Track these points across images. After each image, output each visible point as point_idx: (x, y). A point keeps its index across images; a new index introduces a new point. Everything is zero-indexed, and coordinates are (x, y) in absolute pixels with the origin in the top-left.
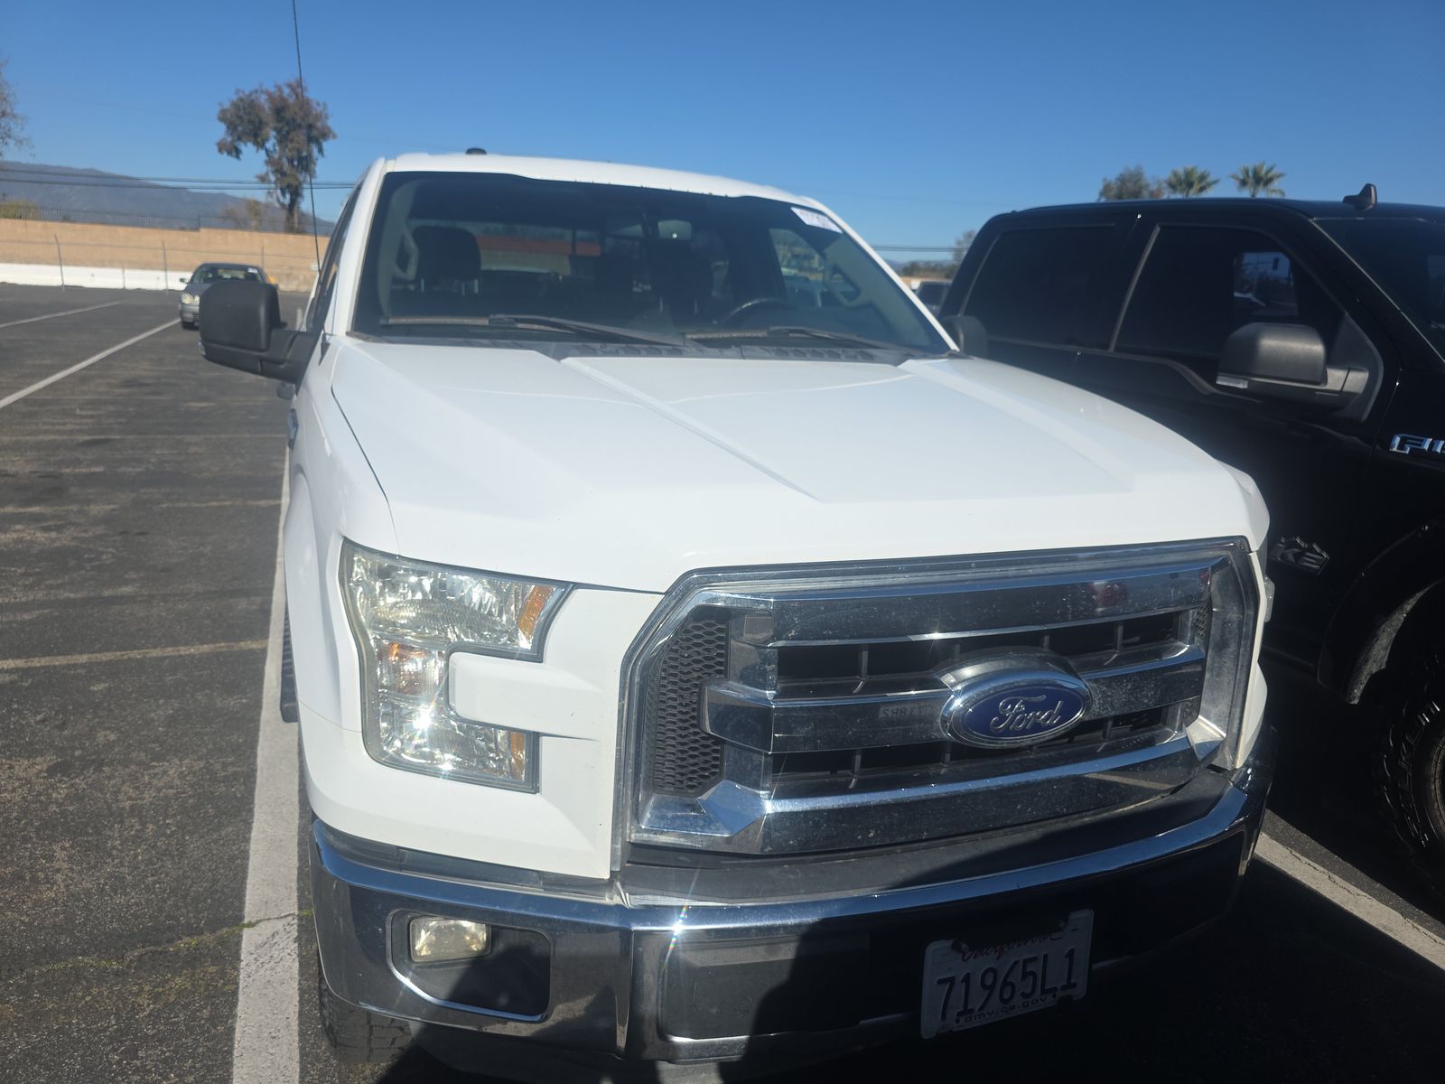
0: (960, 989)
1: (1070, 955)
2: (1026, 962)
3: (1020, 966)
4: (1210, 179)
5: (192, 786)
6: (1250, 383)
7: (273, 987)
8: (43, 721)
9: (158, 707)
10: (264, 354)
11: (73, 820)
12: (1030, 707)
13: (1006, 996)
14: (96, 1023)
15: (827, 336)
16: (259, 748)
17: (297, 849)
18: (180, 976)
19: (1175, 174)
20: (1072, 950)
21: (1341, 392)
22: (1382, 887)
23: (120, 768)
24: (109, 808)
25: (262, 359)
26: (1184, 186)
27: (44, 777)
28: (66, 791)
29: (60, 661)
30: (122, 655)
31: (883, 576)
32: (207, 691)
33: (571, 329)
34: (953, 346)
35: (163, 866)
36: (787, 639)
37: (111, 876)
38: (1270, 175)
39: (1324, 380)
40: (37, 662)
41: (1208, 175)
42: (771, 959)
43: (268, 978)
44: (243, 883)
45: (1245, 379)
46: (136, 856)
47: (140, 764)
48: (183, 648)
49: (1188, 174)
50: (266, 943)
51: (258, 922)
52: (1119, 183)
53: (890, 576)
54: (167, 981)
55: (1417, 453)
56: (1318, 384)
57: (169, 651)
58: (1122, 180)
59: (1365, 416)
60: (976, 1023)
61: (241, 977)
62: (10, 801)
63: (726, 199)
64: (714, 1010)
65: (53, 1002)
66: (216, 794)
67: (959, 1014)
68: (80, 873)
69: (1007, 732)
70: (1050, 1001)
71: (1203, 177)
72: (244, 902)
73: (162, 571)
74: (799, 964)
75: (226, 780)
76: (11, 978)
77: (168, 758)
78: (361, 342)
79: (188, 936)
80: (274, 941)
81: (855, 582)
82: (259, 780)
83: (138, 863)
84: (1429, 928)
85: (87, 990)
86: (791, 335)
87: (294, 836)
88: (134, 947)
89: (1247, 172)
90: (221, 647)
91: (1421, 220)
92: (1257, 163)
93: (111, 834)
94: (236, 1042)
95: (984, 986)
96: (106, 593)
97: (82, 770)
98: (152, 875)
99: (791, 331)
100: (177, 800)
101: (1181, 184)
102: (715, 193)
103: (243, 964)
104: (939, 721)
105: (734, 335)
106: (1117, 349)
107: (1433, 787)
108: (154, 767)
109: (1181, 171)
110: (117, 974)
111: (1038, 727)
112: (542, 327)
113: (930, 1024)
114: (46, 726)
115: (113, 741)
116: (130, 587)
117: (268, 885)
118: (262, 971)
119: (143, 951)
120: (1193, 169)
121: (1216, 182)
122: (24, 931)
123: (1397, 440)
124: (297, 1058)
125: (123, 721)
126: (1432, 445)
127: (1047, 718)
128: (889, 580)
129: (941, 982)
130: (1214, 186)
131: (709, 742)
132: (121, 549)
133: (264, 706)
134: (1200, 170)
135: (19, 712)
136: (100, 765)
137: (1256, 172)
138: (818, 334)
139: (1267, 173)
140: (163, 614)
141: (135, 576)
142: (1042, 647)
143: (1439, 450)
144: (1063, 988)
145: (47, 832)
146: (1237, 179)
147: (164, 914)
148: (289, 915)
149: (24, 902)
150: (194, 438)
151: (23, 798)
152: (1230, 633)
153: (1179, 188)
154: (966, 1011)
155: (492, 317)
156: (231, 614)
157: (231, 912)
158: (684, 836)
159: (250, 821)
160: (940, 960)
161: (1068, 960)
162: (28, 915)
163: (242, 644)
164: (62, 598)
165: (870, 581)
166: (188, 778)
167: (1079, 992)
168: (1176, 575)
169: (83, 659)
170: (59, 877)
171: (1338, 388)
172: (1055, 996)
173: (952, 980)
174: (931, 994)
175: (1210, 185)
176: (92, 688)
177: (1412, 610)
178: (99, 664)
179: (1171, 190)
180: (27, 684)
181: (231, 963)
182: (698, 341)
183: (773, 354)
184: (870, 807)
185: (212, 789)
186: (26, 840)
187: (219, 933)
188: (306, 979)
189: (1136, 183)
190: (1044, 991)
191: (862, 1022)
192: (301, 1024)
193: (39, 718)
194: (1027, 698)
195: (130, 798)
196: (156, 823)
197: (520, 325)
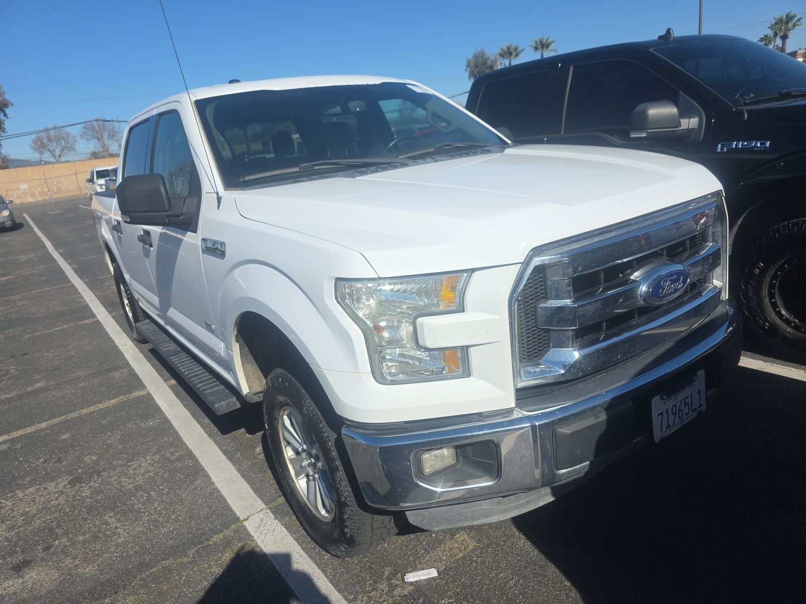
0: (665, 416)
1: (699, 392)
2: (685, 398)
3: (683, 401)
4: (520, 49)
5: (161, 468)
6: (647, 133)
7: (279, 542)
8: (45, 461)
9: (110, 436)
10: (169, 213)
11: (105, 502)
12: (673, 282)
13: (680, 416)
14: (198, 587)
15: (460, 145)
16: (184, 440)
17: (243, 480)
18: (226, 553)
19: (502, 49)
20: (700, 390)
21: (688, 129)
22: (750, 353)
23: (111, 471)
24: (122, 491)
25: (168, 216)
26: (508, 55)
27: (70, 488)
28: (89, 490)
29: (29, 430)
30: (66, 418)
31: (606, 235)
32: (132, 422)
33: (342, 165)
34: (509, 142)
35: (175, 509)
36: (579, 272)
37: (149, 521)
38: (548, 42)
39: (680, 125)
40: (16, 434)
41: (518, 47)
42: (598, 421)
43: (274, 539)
44: (226, 503)
45: (644, 132)
46: (156, 508)
47: (121, 466)
48: (99, 405)
49: (509, 48)
50: (260, 525)
51: (248, 517)
52: (474, 59)
53: (608, 234)
54: (221, 557)
55: (731, 151)
56: (677, 127)
57: (92, 408)
58: (476, 57)
59: (701, 138)
60: (672, 431)
61: (259, 543)
62: (59, 504)
63: (375, 85)
64: (579, 452)
65: (165, 586)
66: (178, 468)
67: (666, 428)
68: (130, 524)
69: (666, 295)
70: (695, 414)
71: (516, 49)
72: (234, 511)
73: (54, 370)
74: (609, 420)
75: (177, 460)
76: (132, 582)
77: (136, 459)
78: (241, 191)
79: (216, 534)
80: (264, 523)
81: (596, 239)
82: (197, 455)
83: (160, 511)
84: (778, 364)
85: (180, 574)
86: (445, 148)
87: (237, 474)
88: (190, 548)
89: (536, 42)
90: (122, 399)
91: (697, 42)
92: (540, 37)
93: (133, 502)
94: (280, 571)
95: (673, 414)
96: (29, 389)
97: (90, 478)
98: (173, 514)
99: (445, 146)
100: (157, 476)
101: (506, 55)
102: (369, 83)
103: (255, 538)
104: (639, 297)
105: (420, 152)
106: (564, 133)
107: (766, 301)
108: (131, 465)
109: (505, 47)
110: (190, 562)
111: (676, 290)
112: (328, 166)
113: (658, 436)
114: (49, 463)
115: (96, 459)
116: (41, 383)
117: (240, 500)
118: (268, 537)
119: (196, 549)
120: (510, 45)
121: (523, 50)
122: (121, 560)
123: (720, 146)
124: (317, 567)
125: (94, 449)
126: (736, 145)
127: (678, 285)
128: (608, 235)
129: (659, 415)
130: (522, 53)
131: (542, 333)
132: (18, 365)
133: (171, 420)
134: (513, 46)
135: (27, 461)
136: (99, 473)
137: (541, 42)
138: (456, 145)
139: (546, 41)
140: (73, 391)
141: (39, 377)
142: (664, 256)
143: (740, 147)
144: (699, 407)
145: (94, 512)
146: (533, 47)
147: (194, 529)
148: (262, 509)
149: (109, 548)
150: (17, 297)
151: (66, 500)
152: (718, 237)
153: (505, 56)
154: (669, 426)
155: (301, 166)
156: (114, 381)
157: (230, 518)
158: (543, 378)
159: (207, 474)
160: (657, 405)
161: (698, 394)
162: (117, 553)
163: (133, 394)
164: (3, 398)
165: (602, 238)
166: (155, 465)
167: (704, 408)
168: (677, 223)
169: (43, 425)
170: (118, 530)
171: (687, 127)
172: (696, 412)
173: (662, 414)
174: (656, 421)
175: (520, 52)
176: (61, 438)
177: (741, 224)
178: (56, 425)
179: (502, 58)
180: (19, 447)
181: (249, 539)
182: (409, 158)
183: (448, 157)
184: (617, 343)
185: (173, 466)
186: (85, 520)
187: (231, 528)
188: (294, 534)
189: (483, 58)
190: (692, 411)
191: (634, 441)
192: (307, 553)
193: (41, 461)
194: (670, 278)
195: (130, 484)
196: (155, 490)
197: (316, 168)
